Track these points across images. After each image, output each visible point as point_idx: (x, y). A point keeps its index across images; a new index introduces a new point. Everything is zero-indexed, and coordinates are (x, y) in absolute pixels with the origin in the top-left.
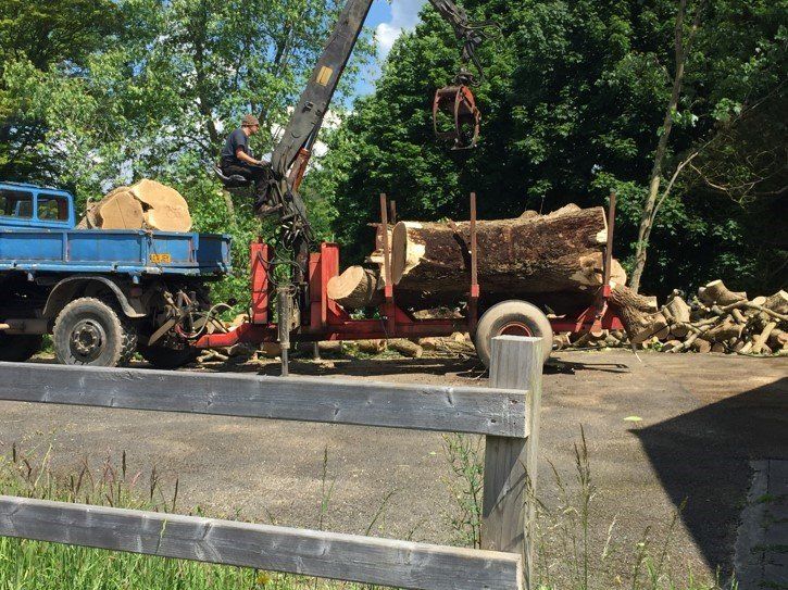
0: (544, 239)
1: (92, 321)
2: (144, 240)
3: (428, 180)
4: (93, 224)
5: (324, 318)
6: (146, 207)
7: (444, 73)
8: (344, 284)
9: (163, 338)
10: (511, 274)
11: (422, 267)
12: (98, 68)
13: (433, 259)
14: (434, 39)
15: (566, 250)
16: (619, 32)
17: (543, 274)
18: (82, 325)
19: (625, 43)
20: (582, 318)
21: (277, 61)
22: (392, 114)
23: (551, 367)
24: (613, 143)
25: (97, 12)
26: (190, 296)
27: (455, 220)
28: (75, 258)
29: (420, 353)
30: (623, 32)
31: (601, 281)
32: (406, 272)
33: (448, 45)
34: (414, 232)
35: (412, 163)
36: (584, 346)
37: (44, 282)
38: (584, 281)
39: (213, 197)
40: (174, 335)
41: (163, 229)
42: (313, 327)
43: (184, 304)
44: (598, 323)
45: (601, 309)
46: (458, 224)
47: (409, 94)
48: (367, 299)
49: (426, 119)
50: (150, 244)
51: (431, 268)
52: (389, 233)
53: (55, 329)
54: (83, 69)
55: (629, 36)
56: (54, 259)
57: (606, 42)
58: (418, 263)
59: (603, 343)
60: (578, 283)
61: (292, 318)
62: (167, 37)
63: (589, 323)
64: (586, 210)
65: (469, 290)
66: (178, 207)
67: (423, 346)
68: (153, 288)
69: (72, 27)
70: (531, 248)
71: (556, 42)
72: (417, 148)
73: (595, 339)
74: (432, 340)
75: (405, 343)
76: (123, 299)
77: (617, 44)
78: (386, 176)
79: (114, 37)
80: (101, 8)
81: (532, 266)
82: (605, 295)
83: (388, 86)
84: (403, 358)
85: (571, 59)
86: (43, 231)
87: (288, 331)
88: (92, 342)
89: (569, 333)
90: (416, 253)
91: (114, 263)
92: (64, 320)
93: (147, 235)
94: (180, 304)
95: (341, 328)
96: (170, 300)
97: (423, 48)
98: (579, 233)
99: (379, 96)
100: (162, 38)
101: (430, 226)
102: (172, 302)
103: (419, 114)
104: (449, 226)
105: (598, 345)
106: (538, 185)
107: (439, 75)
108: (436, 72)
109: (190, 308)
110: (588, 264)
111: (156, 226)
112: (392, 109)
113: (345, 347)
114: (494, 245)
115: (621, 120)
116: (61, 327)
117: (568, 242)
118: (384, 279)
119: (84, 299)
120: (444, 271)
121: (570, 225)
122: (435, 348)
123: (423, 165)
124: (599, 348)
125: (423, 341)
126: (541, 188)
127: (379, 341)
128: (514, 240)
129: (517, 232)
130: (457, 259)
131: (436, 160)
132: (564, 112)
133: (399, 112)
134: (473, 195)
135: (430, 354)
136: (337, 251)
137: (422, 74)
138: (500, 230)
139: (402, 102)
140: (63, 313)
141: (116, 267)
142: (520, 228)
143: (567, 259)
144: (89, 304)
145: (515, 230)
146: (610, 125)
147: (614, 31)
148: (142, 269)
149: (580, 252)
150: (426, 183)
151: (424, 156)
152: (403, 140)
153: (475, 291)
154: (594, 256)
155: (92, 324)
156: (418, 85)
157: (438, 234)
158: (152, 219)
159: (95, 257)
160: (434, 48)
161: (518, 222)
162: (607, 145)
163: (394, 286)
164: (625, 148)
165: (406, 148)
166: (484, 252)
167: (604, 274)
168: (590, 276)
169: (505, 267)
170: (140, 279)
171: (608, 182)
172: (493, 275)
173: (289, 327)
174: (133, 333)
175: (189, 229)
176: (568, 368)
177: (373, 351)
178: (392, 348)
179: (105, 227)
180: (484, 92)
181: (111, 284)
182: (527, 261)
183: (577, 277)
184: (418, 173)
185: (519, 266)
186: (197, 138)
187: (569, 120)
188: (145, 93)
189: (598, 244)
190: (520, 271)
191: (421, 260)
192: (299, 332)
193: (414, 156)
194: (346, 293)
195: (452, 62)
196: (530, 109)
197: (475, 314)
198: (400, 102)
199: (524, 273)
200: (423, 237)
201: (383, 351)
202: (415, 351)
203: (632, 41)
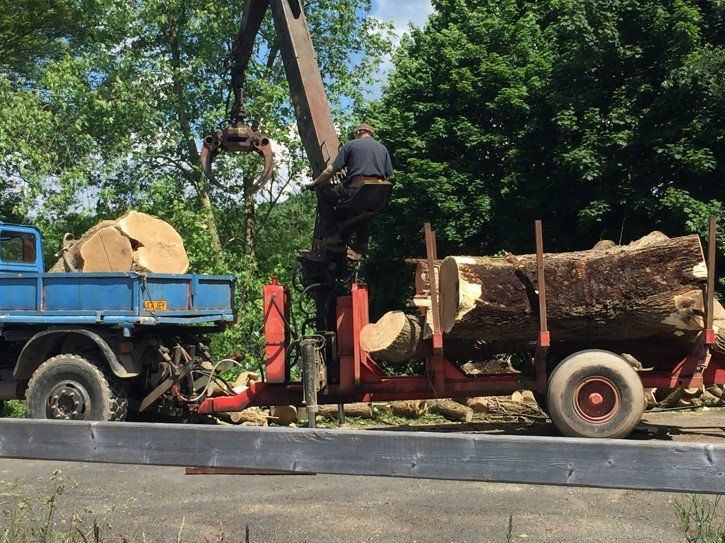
0: (627, 274)
1: (72, 383)
2: (137, 286)
3: (454, 204)
4: (71, 266)
5: (357, 375)
6: (135, 245)
7: (469, 73)
8: (381, 334)
9: (158, 401)
10: (589, 318)
11: (479, 311)
12: (57, 79)
13: (491, 301)
14: (454, 31)
15: (656, 288)
16: (685, 19)
17: (628, 316)
18: (62, 388)
19: (694, 32)
20: (678, 370)
21: (270, 64)
22: (406, 126)
23: (640, 431)
24: (684, 153)
25: (51, 11)
26: (188, 351)
27: (517, 253)
28: (52, 308)
29: (470, 417)
30: (691, 20)
31: (702, 324)
32: (460, 318)
33: (472, 40)
34: (466, 269)
35: (433, 185)
36: (674, 405)
37: (13, 337)
38: (681, 325)
39: (197, 230)
40: (171, 398)
41: (157, 270)
42: (344, 385)
43: (183, 360)
44: (698, 377)
45: (704, 359)
46: (520, 258)
47: (426, 100)
48: (410, 352)
49: (449, 129)
50: (143, 289)
51: (489, 311)
52: (436, 270)
53: (28, 392)
54: (28, 79)
55: (699, 24)
56: (26, 309)
57: (670, 32)
58: (474, 307)
59: (698, 402)
60: (674, 328)
61: (319, 375)
62: (135, 39)
63: (686, 377)
64: (677, 239)
65: (537, 337)
66: (172, 243)
67: (472, 407)
68: (146, 342)
69: (21, 30)
70: (612, 285)
71: (608, 32)
72: (438, 166)
73: (688, 397)
74: (483, 401)
75: (449, 404)
76: (111, 355)
77: (684, 34)
78: (400, 201)
79: (64, 41)
80: (55, 7)
81: (614, 308)
82: (708, 342)
83: (399, 90)
84: (449, 423)
85: (628, 53)
86: (13, 275)
87: (316, 391)
88: (74, 407)
89: (654, 390)
90: (470, 294)
91: (100, 313)
92: (39, 381)
93: (140, 278)
94: (178, 360)
95: (377, 386)
96: (166, 356)
97: (443, 45)
98: (671, 266)
99: (388, 103)
100: (129, 41)
101: (485, 260)
102: (169, 358)
103: (440, 123)
104: (509, 261)
105: (692, 403)
106: (591, 207)
107: (462, 77)
108: (459, 73)
109: (191, 366)
110: (685, 304)
111: (148, 268)
112: (405, 119)
113: (376, 410)
114: (566, 283)
115: (694, 127)
116: (35, 390)
117: (658, 278)
118: (432, 327)
119: (63, 357)
120: (504, 315)
121: (658, 257)
122: (487, 410)
123: (447, 186)
124: (694, 408)
125: (473, 401)
126: (596, 210)
127: (418, 402)
128: (590, 276)
129: (593, 267)
130: (521, 301)
131: (463, 181)
132: (621, 117)
133: (413, 122)
134: (538, 223)
135: (482, 418)
136: (366, 294)
137: (441, 76)
138: (572, 265)
139: (417, 110)
140: (38, 373)
141: (102, 317)
142: (596, 261)
143: (658, 299)
144: (71, 362)
145: (590, 264)
146: (680, 131)
147: (679, 19)
148: (135, 319)
149: (674, 290)
150: (450, 208)
151: (448, 176)
152: (420, 156)
153: (545, 339)
154: (693, 295)
155: (73, 387)
156: (436, 90)
157: (496, 272)
158: (143, 258)
159: (76, 307)
160: (455, 44)
161: (592, 255)
162: (677, 157)
163: (444, 334)
164: (700, 160)
165: (425, 167)
166: (554, 290)
167: (705, 316)
168: (687, 318)
169: (580, 309)
170: (132, 330)
171: (681, 200)
172: (566, 319)
173: (317, 387)
174: (122, 396)
175: (185, 270)
176: (663, 433)
177: (411, 414)
178: (434, 410)
179: (86, 270)
180: (520, 97)
181: (97, 338)
182: (608, 302)
183: (671, 320)
184: (441, 196)
185: (598, 308)
186: (173, 159)
187: (627, 126)
188: (115, 107)
189: (695, 279)
190: (599, 314)
191: (477, 302)
192: (326, 392)
193: (435, 176)
194: (386, 344)
195: (478, 62)
196: (580, 114)
197: (544, 367)
198: (415, 110)
199: (605, 316)
200: (478, 274)
201: (423, 414)
202: (463, 415)
203: (703, 30)
